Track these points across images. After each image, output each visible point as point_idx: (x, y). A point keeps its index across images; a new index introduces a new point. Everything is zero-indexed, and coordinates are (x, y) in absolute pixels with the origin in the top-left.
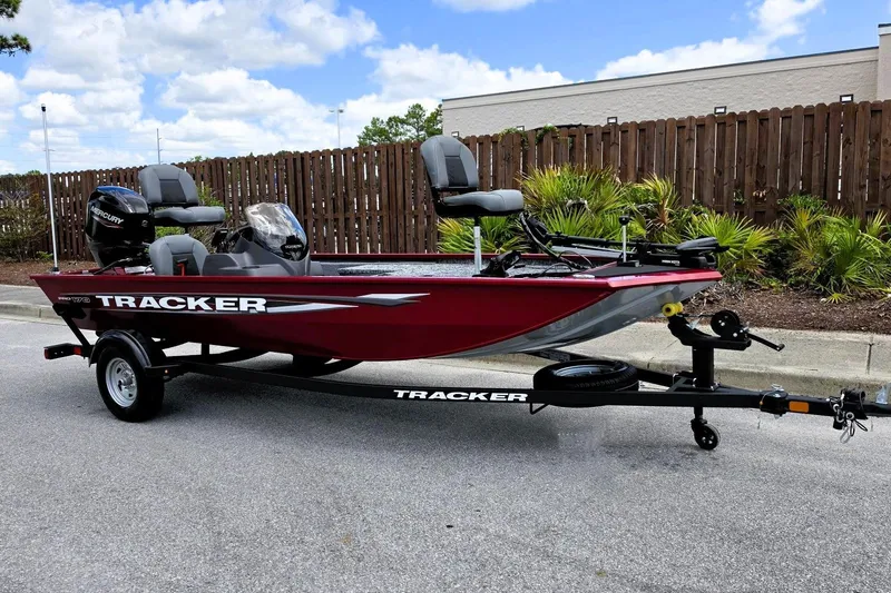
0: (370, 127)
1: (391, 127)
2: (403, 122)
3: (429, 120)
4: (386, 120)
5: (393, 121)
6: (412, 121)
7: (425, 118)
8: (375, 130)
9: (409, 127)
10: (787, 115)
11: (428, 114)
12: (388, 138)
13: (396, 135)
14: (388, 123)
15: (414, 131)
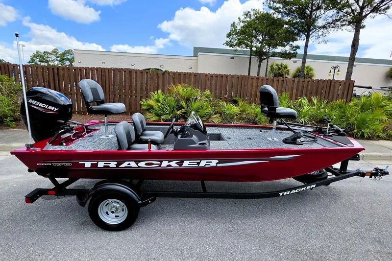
2: (50, 54)
3: (61, 55)
4: (42, 52)
9: (53, 56)
10: (232, 77)
11: (60, 53)
12: (44, 59)
13: (48, 58)
14: (44, 53)
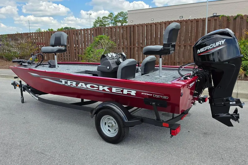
0: (97, 20)
1: (103, 20)
5: (104, 17)
6: (110, 18)
7: (114, 17)
8: (99, 21)
15: (110, 21)
